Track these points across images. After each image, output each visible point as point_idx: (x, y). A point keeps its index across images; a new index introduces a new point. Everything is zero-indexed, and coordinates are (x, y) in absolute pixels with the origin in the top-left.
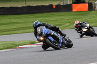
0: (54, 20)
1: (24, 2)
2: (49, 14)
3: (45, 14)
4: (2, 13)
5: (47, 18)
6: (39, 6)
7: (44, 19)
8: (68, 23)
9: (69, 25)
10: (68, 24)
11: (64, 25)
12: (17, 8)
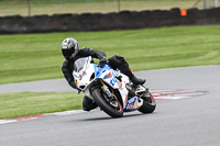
0: (184, 44)
1: (116, 3)
2: (171, 29)
3: (164, 30)
4: (65, 27)
5: (167, 39)
6: (148, 12)
7: (160, 40)
8: (214, 49)
9: (218, 56)
10: (214, 53)
11: (207, 56)
12: (99, 16)
